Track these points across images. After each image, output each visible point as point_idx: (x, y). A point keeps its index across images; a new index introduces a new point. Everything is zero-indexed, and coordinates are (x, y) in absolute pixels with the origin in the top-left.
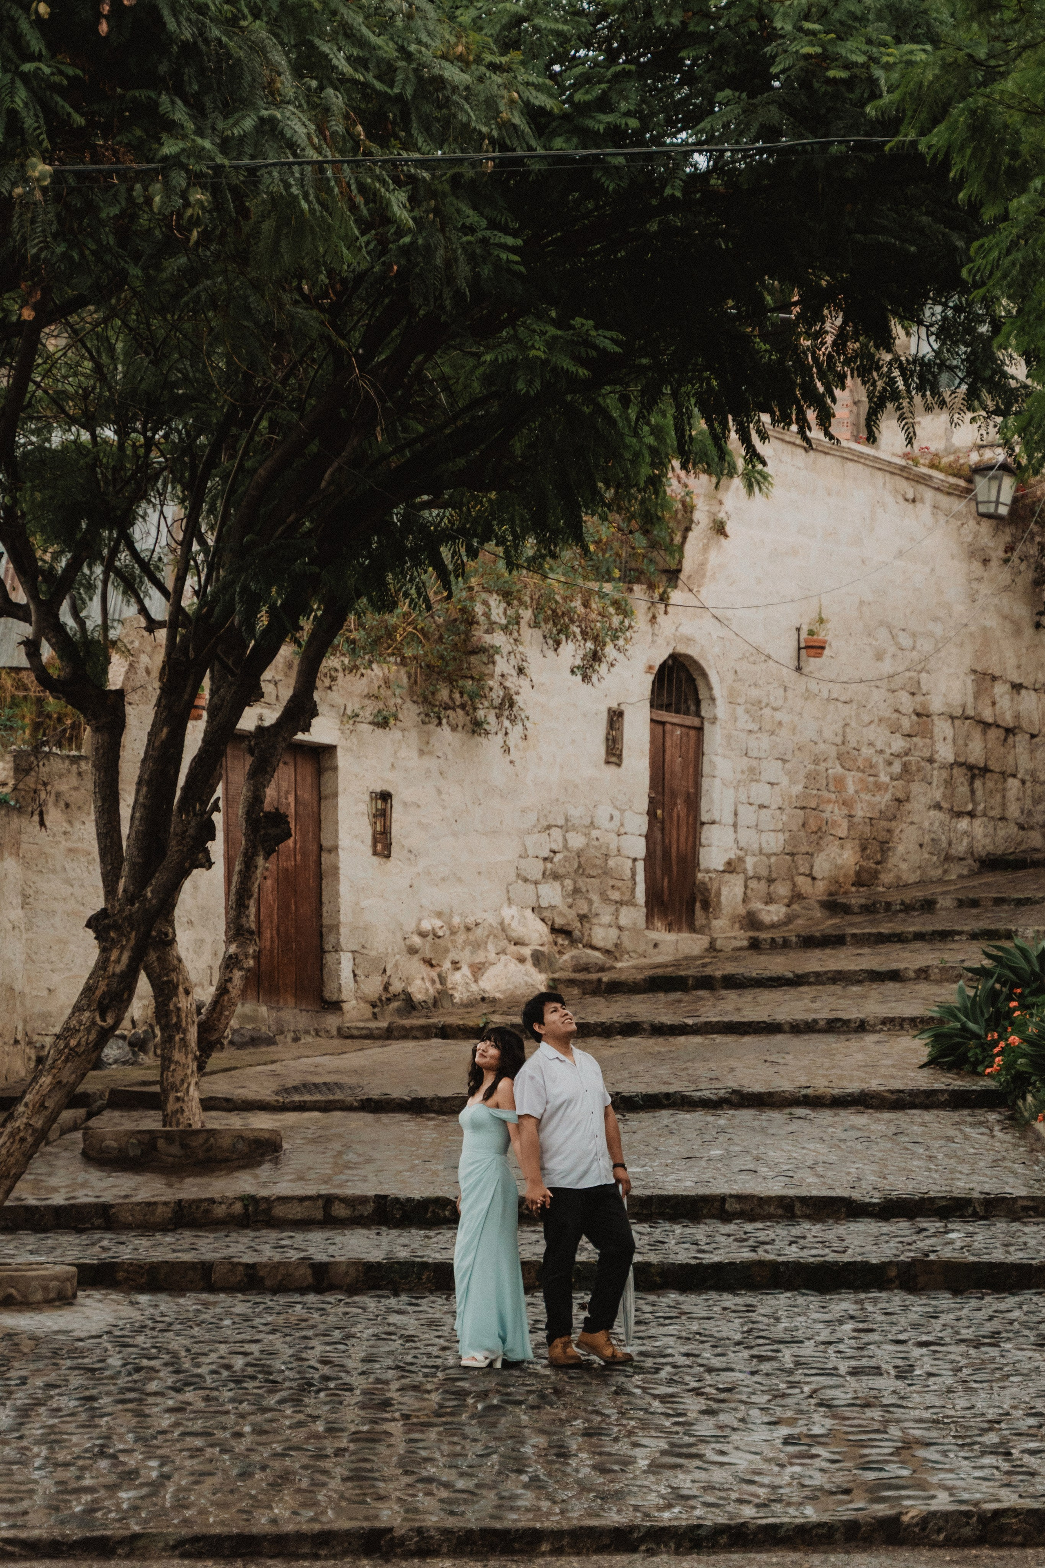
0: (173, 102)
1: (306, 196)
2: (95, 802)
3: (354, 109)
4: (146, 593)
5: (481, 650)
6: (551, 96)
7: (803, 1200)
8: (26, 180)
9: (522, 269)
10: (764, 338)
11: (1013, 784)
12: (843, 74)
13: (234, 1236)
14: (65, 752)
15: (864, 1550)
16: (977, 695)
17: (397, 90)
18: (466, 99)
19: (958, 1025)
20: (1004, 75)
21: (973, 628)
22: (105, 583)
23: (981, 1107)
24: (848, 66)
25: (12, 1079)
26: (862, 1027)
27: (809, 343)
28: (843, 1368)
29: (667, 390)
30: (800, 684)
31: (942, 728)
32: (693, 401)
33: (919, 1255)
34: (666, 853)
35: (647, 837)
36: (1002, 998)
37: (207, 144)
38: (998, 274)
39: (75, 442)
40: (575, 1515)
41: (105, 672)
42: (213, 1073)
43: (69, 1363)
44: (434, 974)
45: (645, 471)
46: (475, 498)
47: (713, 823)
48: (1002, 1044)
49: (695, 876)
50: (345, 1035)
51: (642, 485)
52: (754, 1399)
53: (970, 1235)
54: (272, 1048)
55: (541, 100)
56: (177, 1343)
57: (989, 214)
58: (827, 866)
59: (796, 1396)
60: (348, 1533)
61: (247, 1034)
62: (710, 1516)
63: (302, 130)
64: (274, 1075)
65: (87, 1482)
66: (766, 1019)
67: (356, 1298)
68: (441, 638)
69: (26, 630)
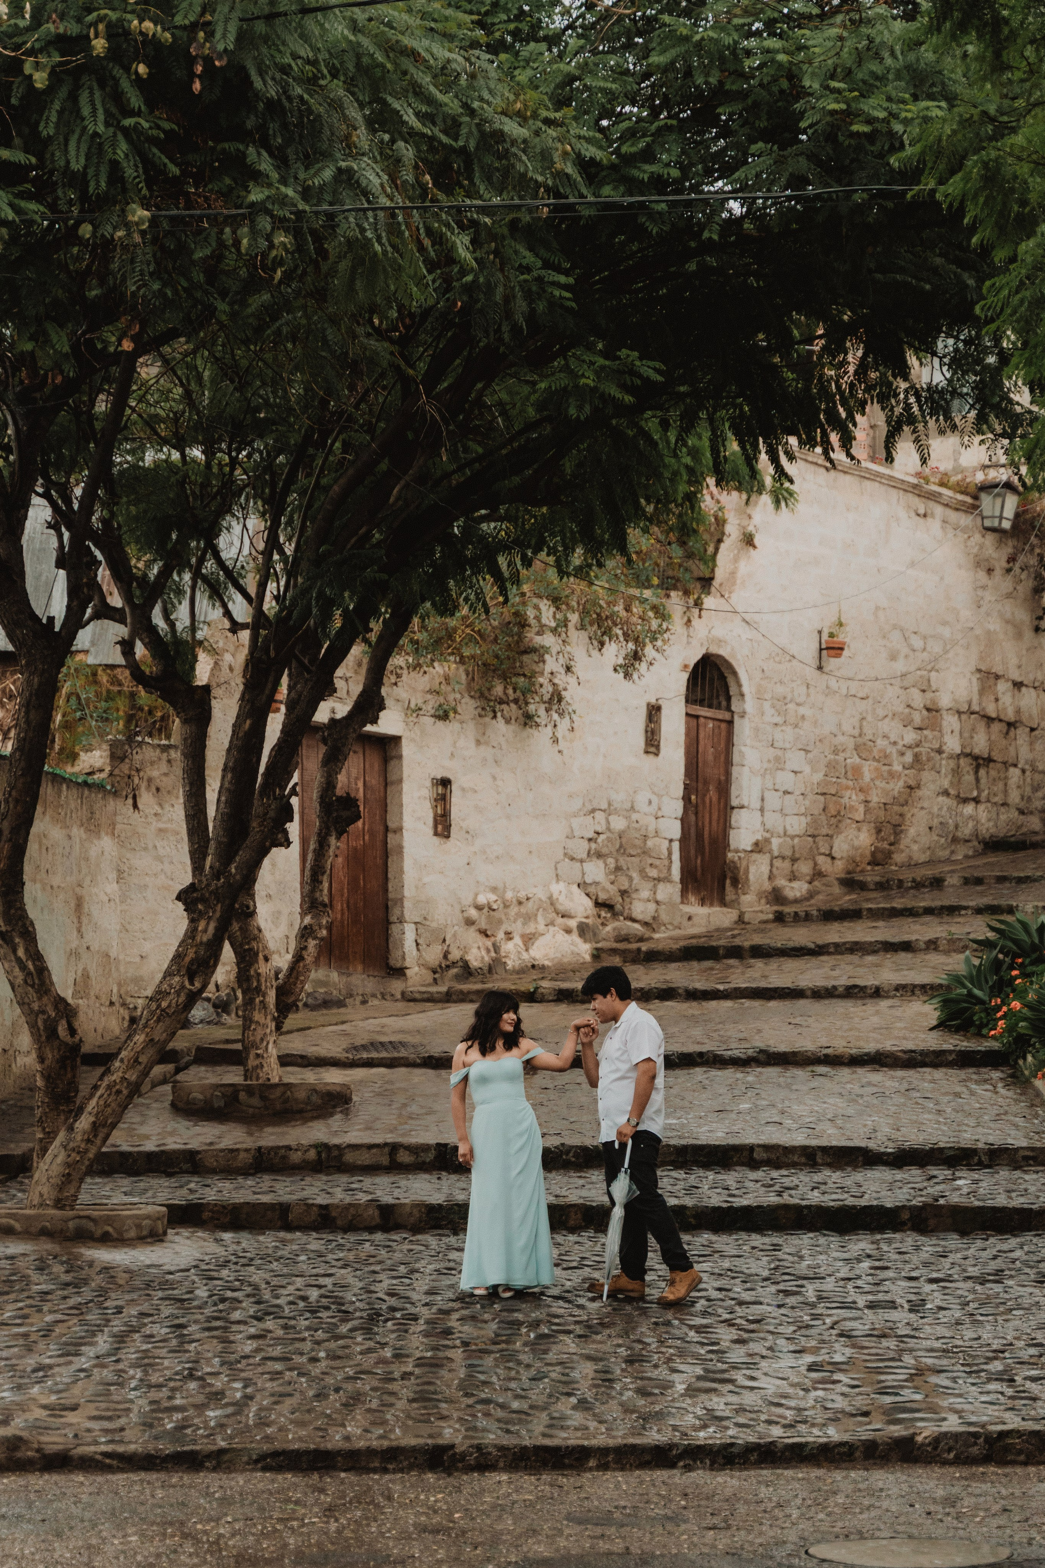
0: (259, 154)
1: (379, 239)
2: (184, 786)
3: (422, 160)
4: (230, 598)
5: (532, 650)
6: (601, 148)
7: (825, 1150)
8: (127, 225)
9: (574, 305)
10: (792, 367)
11: (1014, 773)
12: (866, 129)
13: (308, 1179)
14: (156, 742)
15: (882, 1468)
16: (982, 692)
17: (461, 143)
18: (524, 151)
19: (965, 991)
20: (1014, 130)
21: (978, 631)
22: (193, 588)
23: (985, 1065)
24: (870, 121)
25: (107, 1037)
26: (877, 993)
27: (833, 373)
28: (861, 1301)
29: (703, 415)
30: (820, 680)
31: (950, 722)
32: (727, 425)
33: (930, 1200)
34: (700, 836)
35: (682, 820)
36: (1005, 967)
37: (290, 192)
38: (1009, 311)
39: (166, 461)
40: (620, 1433)
41: (193, 668)
42: (289, 1032)
43: (160, 1294)
44: (489, 944)
45: (683, 488)
46: (529, 512)
47: (742, 807)
48: (1005, 1009)
49: (725, 855)
50: (408, 998)
51: (680, 501)
52: (781, 1329)
53: (976, 1182)
54: (342, 1010)
55: (590, 152)
56: (257, 1276)
57: (999, 256)
58: (845, 847)
59: (819, 1328)
60: (414, 1450)
61: (320, 997)
62: (742, 1435)
63: (376, 181)
64: (345, 1034)
65: (178, 1402)
66: (789, 985)
67: (419, 1237)
68: (496, 639)
69: (121, 631)
